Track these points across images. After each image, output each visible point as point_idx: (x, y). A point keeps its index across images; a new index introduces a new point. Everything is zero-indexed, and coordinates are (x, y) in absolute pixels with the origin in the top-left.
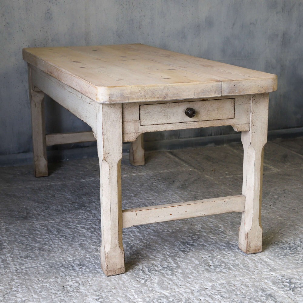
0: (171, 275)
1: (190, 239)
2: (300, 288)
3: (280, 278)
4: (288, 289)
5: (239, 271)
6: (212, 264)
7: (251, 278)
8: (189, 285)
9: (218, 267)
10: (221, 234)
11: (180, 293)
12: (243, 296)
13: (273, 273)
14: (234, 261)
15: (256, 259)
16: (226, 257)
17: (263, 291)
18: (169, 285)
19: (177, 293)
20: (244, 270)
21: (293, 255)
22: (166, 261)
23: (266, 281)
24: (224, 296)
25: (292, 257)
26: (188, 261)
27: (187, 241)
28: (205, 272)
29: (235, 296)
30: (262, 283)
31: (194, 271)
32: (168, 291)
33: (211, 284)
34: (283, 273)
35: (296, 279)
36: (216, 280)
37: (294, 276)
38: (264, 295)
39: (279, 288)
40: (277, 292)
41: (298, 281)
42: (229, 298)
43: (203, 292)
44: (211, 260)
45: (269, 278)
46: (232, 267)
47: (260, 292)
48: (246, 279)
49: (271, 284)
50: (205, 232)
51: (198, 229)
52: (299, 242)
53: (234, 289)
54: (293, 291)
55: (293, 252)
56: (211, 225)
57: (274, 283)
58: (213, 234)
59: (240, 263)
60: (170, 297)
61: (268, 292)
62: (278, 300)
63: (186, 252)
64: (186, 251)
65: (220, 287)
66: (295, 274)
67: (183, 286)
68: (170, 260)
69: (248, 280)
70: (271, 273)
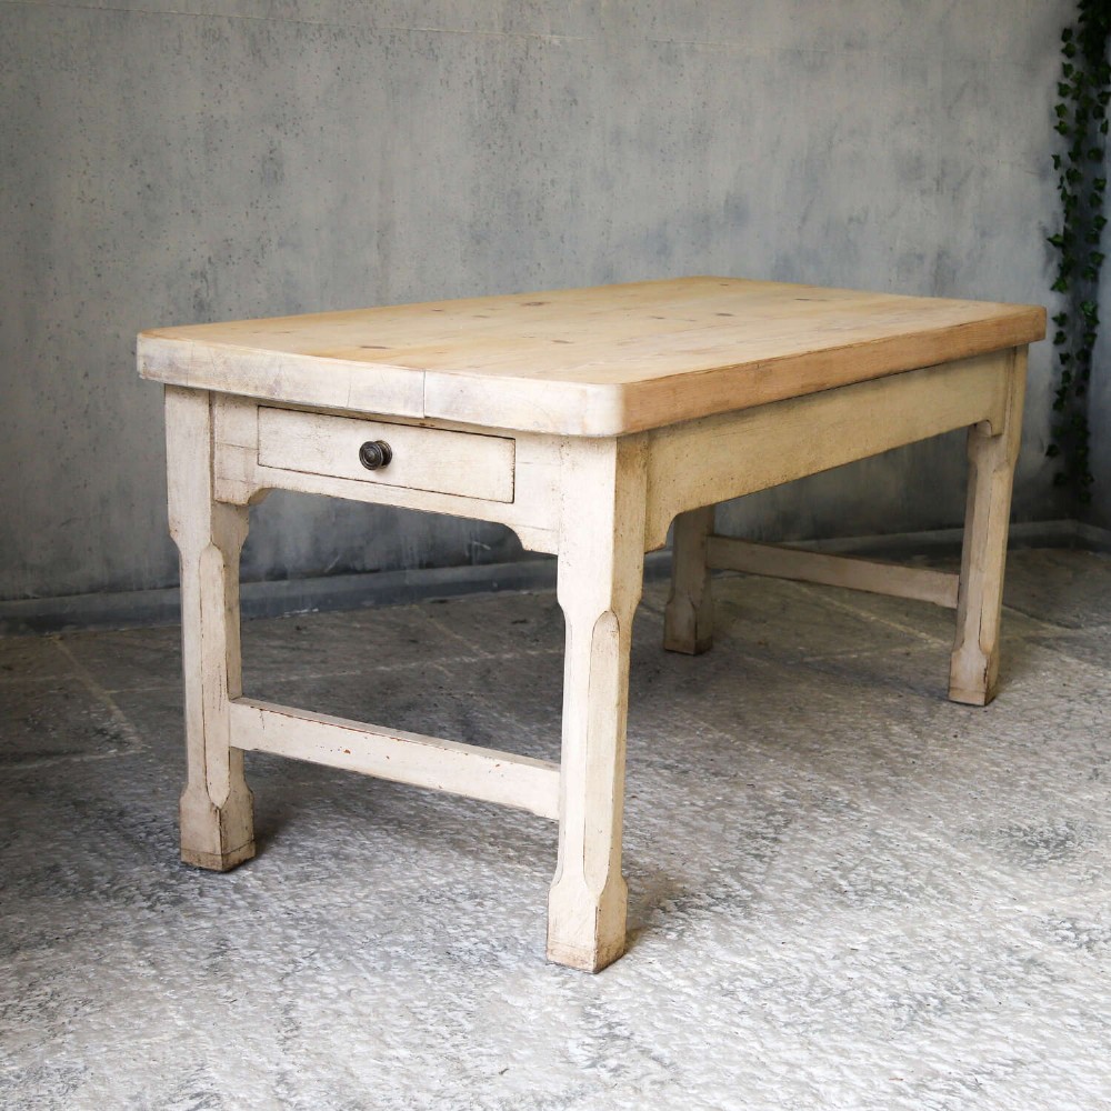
0: (745, 918)
1: (765, 824)
2: (1105, 941)
3: (1046, 918)
4: (1075, 945)
5: (929, 904)
6: (850, 888)
7: (969, 921)
8: (805, 941)
9: (867, 896)
10: (845, 810)
11: (789, 964)
12: (962, 966)
13: (1024, 908)
14: (906, 879)
15: (964, 874)
16: (881, 870)
17: (1011, 951)
18: (748, 944)
19: (778, 963)
20: (941, 902)
21: (1060, 862)
22: (719, 883)
23: (1010, 927)
24: (910, 966)
25: (1059, 865)
26: (780, 882)
27: (759, 829)
28: (838, 909)
29: (940, 967)
30: (1002, 932)
31: (806, 907)
32: (752, 959)
33: (865, 939)
34: (1048, 906)
35: (1088, 920)
36: (876, 929)
37: (1079, 913)
38: (1017, 962)
39: (1050, 943)
40: (1049, 953)
41: (1094, 926)
42: (925, 972)
43: (850, 959)
44: (841, 877)
45: (1016, 919)
46: (905, 893)
47: (1005, 955)
48: (955, 923)
49: (1027, 935)
50: (801, 806)
51: (778, 799)
52: (1067, 830)
53: (930, 948)
54: (1089, 948)
55: (1058, 855)
56: (810, 788)
57: (1034, 932)
58: (825, 811)
59: (926, 884)
60: (765, 975)
61: (1026, 955)
62: (1056, 973)
63: (766, 859)
64: (764, 856)
65: (891, 944)
66: (1081, 909)
67: (791, 946)
68: (727, 880)
69: (962, 926)
70: (1018, 907)
